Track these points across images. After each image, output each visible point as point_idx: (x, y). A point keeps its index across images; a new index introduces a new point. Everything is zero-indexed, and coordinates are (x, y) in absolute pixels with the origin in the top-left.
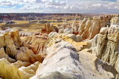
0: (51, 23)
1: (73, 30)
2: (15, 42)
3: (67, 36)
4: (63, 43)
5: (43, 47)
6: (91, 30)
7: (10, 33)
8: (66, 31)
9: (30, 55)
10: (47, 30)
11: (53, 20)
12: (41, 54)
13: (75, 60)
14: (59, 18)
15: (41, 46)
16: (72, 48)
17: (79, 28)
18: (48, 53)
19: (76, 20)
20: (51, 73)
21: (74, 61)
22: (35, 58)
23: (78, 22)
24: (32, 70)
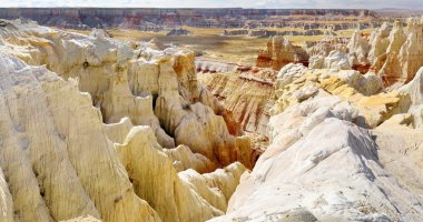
0: (287, 39)
1: (352, 58)
2: (182, 84)
3: (335, 76)
4: (323, 102)
5: (259, 112)
6: (404, 55)
7: (172, 59)
8: (333, 61)
9: (216, 135)
10: (274, 58)
11: (293, 29)
12: (250, 135)
13: (363, 158)
14: (310, 23)
15: (252, 108)
16: (353, 116)
17: (372, 52)
18: (274, 133)
19: (362, 28)
20: (279, 216)
21: (363, 162)
22: (230, 148)
23: (367, 35)
24: (216, 192)
